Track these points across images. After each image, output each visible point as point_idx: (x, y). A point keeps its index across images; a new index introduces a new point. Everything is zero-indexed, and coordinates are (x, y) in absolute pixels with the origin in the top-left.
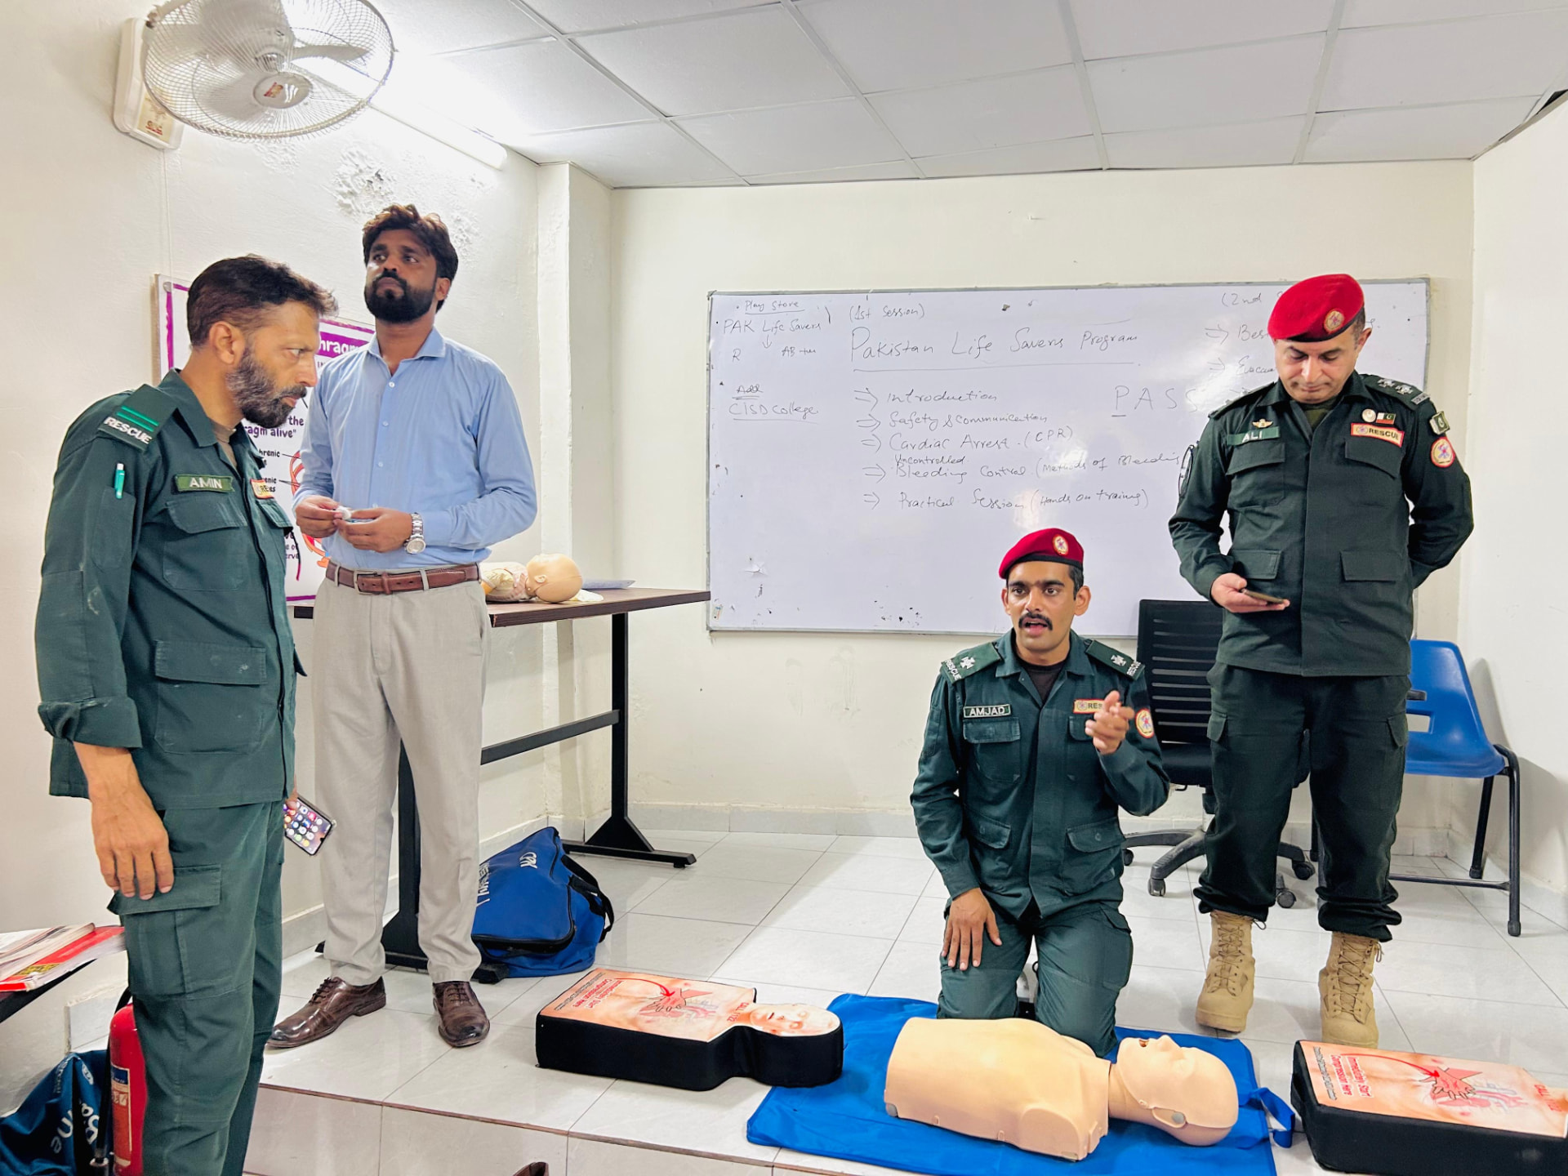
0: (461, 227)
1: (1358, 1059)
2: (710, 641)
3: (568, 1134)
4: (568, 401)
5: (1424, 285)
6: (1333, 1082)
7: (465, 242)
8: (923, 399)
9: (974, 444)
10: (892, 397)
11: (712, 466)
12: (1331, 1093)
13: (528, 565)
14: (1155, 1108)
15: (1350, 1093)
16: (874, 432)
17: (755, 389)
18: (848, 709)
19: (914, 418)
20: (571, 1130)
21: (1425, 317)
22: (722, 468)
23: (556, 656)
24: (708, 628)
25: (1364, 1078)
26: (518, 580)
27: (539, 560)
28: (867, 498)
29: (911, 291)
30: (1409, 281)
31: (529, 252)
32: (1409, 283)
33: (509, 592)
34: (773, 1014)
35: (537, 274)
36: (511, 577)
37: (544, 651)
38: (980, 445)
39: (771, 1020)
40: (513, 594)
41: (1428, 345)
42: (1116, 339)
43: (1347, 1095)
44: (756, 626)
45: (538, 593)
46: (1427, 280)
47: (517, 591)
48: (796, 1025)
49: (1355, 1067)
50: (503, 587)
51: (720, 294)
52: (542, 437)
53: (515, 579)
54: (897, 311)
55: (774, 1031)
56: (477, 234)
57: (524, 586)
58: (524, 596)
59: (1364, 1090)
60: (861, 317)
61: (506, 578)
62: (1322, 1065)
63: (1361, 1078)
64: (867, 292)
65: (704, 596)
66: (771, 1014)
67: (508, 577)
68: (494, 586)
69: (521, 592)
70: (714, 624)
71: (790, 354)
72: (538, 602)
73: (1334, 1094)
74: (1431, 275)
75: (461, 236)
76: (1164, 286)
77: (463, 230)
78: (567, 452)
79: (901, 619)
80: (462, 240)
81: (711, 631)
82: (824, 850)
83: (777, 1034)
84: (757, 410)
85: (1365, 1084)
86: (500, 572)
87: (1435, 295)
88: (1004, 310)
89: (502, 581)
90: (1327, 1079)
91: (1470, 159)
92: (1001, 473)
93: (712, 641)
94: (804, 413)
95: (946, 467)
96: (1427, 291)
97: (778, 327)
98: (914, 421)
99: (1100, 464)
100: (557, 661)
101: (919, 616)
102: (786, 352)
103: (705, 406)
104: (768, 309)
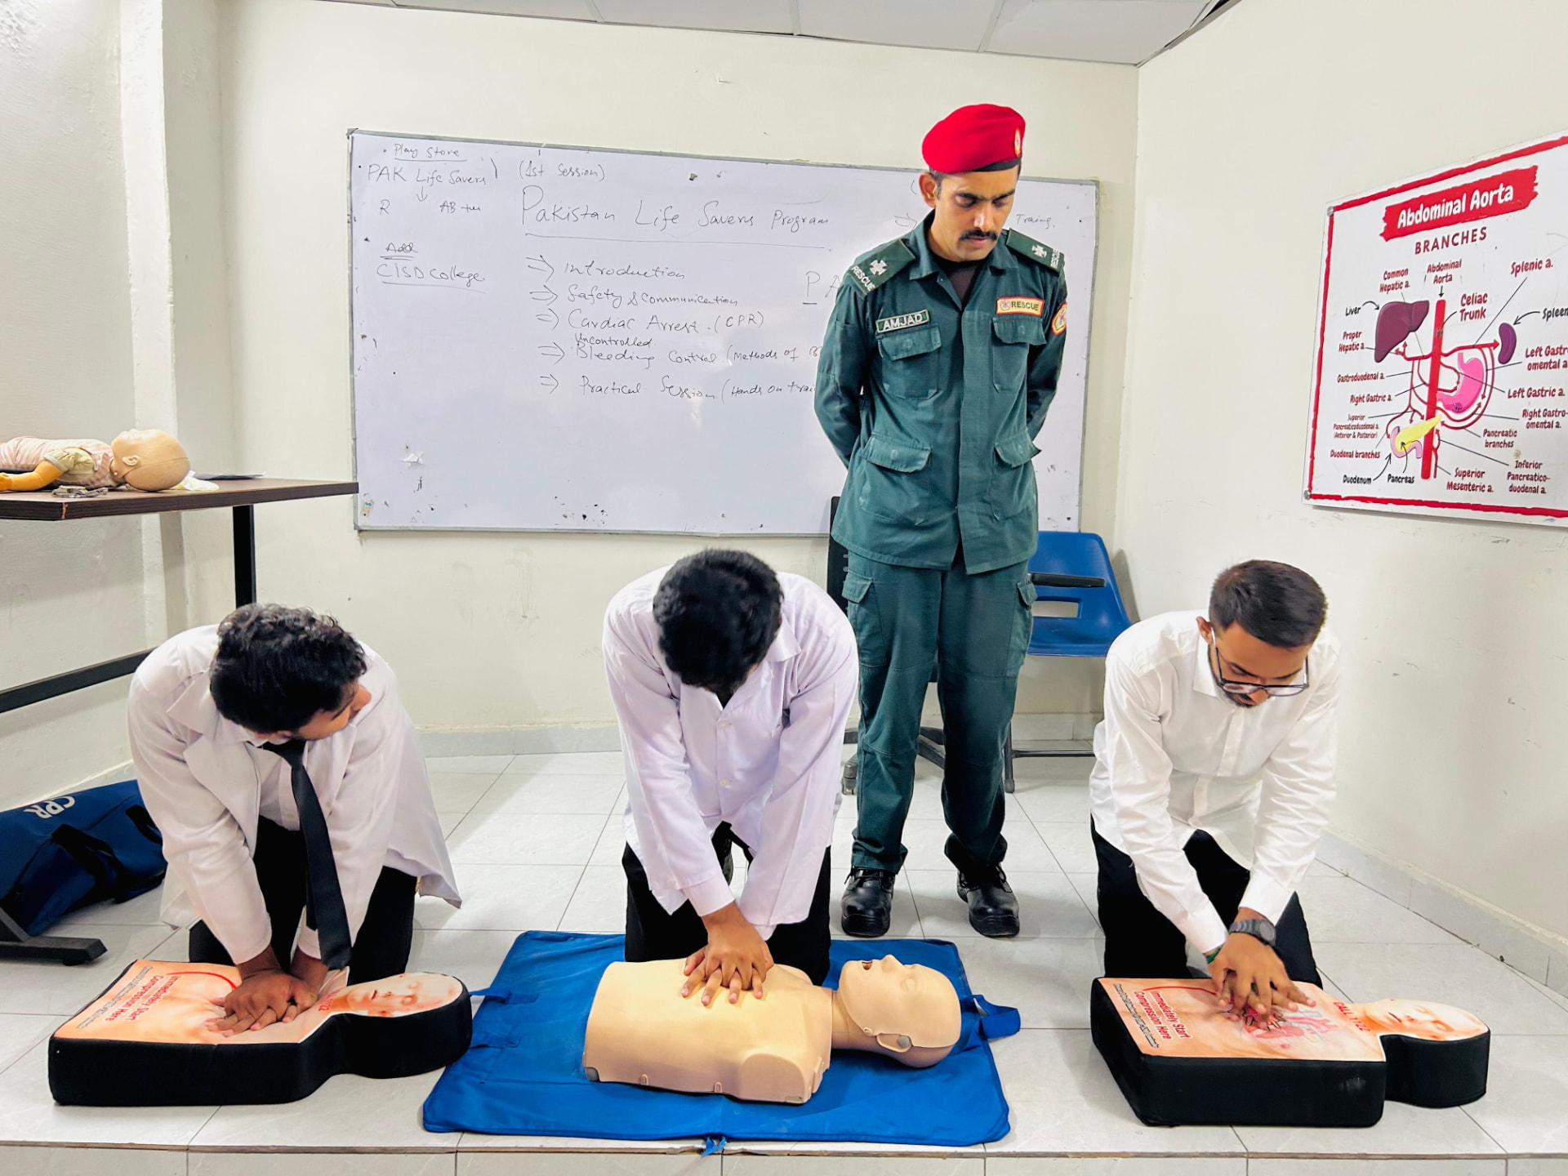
0: (7, 8)
1: (1161, 992)
2: (358, 543)
3: (188, 1149)
4: (167, 247)
5: (1094, 187)
6: (1147, 1025)
7: (15, 29)
8: (604, 272)
9: (661, 326)
10: (570, 268)
11: (357, 337)
12: (1152, 1041)
13: (113, 443)
14: (881, 1035)
15: (1168, 1037)
16: (550, 307)
17: (408, 248)
18: (526, 617)
19: (595, 293)
20: (192, 1144)
21: (1094, 220)
22: (369, 339)
23: (160, 560)
24: (356, 527)
25: (1175, 1015)
26: (99, 462)
27: (128, 436)
28: (544, 381)
29: (588, 149)
30: (1081, 183)
31: (108, 55)
32: (1081, 185)
33: (88, 477)
34: (376, 992)
35: (119, 85)
36: (89, 457)
37: (144, 554)
38: (668, 327)
39: (375, 1000)
40: (93, 479)
41: (1097, 247)
42: (807, 221)
43: (1166, 1039)
44: (416, 525)
45: (128, 478)
46: (1097, 183)
47: (98, 476)
48: (409, 999)
49: (1162, 1004)
50: (79, 470)
51: (362, 132)
52: (133, 290)
53: (95, 460)
54: (574, 170)
55: (383, 1012)
56: (32, 23)
57: (109, 470)
58: (110, 482)
59: (1180, 1030)
60: (532, 173)
61: (82, 459)
62: (1130, 1006)
63: (1171, 1016)
64: (539, 145)
65: (351, 488)
66: (373, 993)
67: (85, 457)
68: (66, 469)
69: (104, 477)
70: (363, 522)
71: (450, 211)
72: (129, 491)
73: (1154, 1040)
74: (1101, 179)
75: (9, 22)
76: (856, 167)
77: (13, 14)
78: (167, 311)
79: (585, 517)
80: (11, 27)
81: (360, 531)
82: (500, 772)
83: (388, 1016)
84: (412, 273)
85: (1179, 1022)
86: (73, 451)
87: (1102, 198)
88: (691, 179)
89: (77, 463)
90: (1141, 1023)
91: (1136, 65)
92: (690, 359)
93: (361, 543)
94: (467, 280)
95: (632, 350)
96: (1096, 194)
97: (435, 178)
98: (595, 297)
99: (791, 355)
100: (162, 567)
101: (605, 514)
102: (445, 208)
103: (347, 265)
104: (423, 155)
